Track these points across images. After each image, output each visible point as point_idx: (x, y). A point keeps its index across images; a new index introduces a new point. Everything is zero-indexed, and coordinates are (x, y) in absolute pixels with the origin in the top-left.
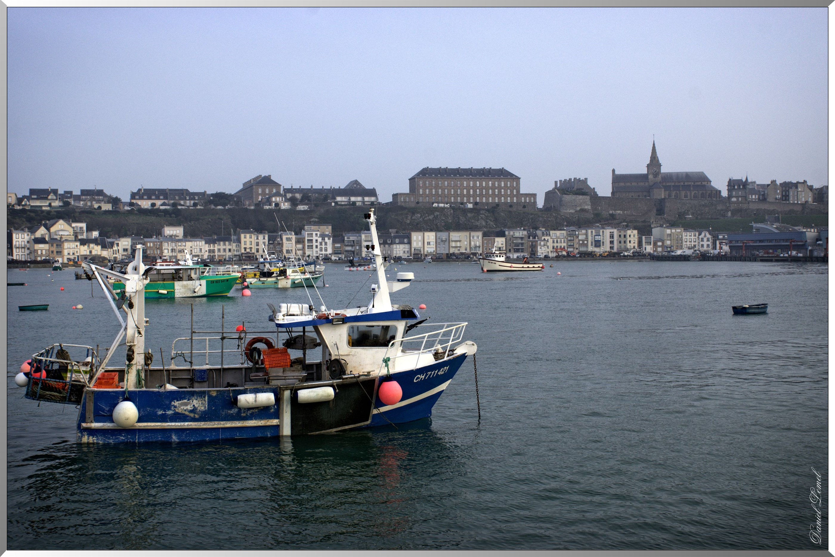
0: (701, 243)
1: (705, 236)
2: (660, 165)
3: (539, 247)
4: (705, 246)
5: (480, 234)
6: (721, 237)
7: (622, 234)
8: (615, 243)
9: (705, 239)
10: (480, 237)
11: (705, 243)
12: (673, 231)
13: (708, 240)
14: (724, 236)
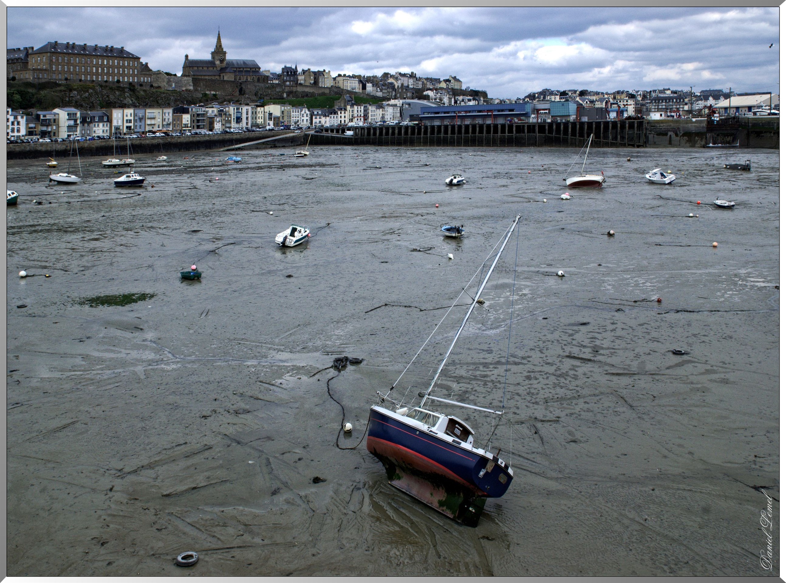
0: (302, 118)
1: (305, 112)
2: (225, 53)
3: (215, 123)
4: (305, 121)
5: (170, 111)
6: (315, 113)
7: (254, 111)
8: (250, 119)
9: (305, 115)
10: (171, 114)
11: (305, 118)
12: (286, 108)
13: (307, 116)
14: (318, 112)
